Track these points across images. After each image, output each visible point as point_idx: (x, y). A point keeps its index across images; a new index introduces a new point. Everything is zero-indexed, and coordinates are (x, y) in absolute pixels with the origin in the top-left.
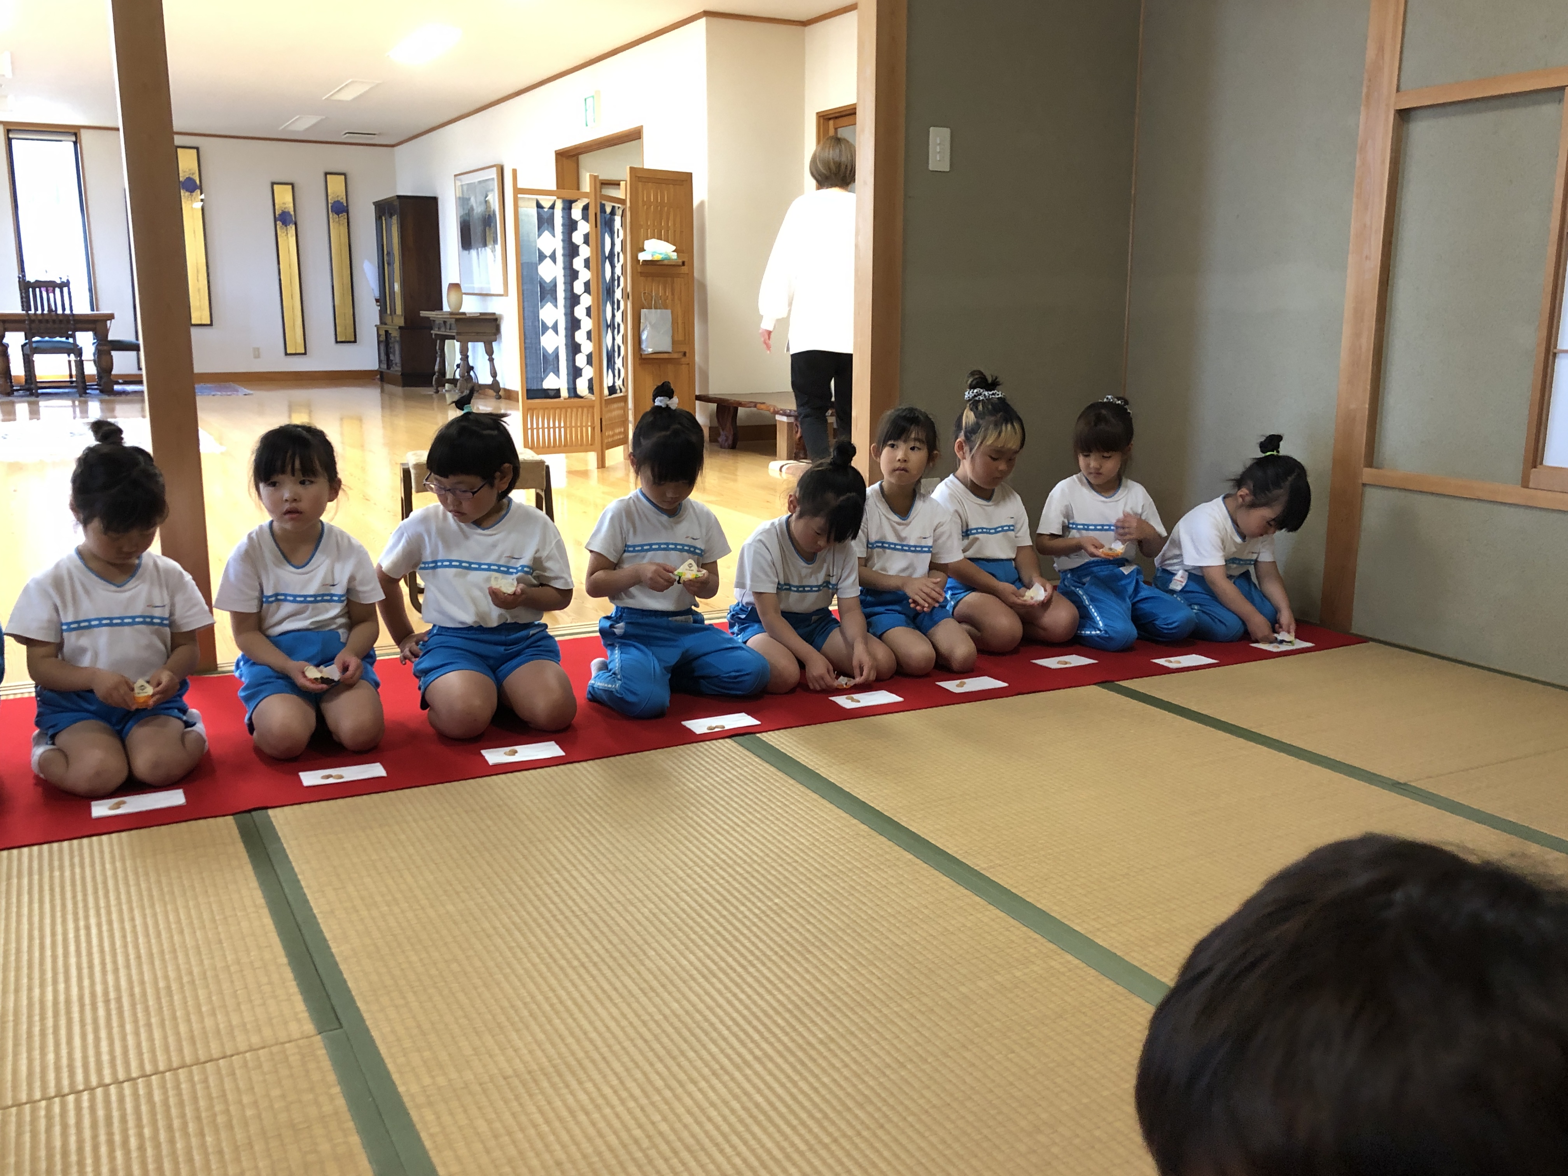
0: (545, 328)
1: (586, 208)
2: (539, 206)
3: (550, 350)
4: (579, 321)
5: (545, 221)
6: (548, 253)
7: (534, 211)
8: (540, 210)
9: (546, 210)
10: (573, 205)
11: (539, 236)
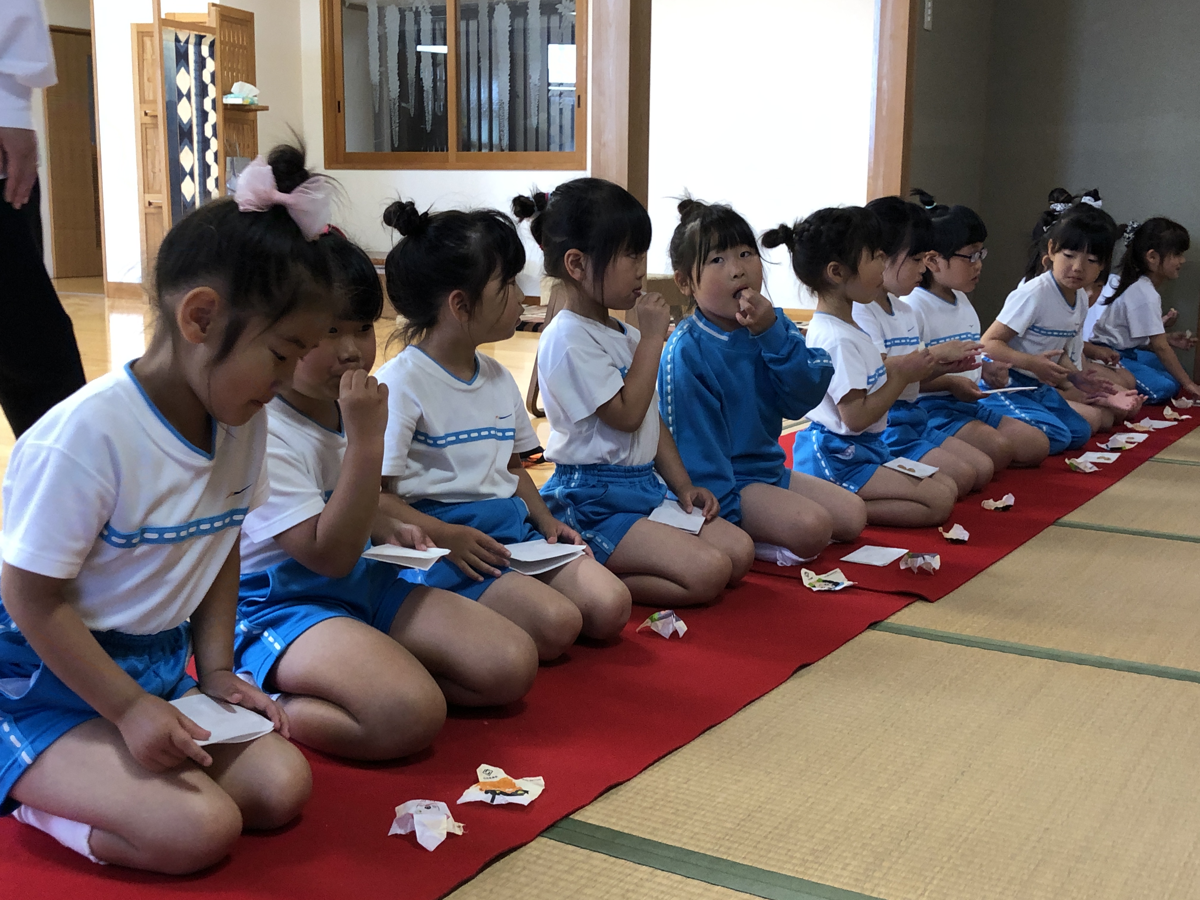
0: (185, 174)
1: (212, 45)
2: (177, 40)
3: (188, 199)
4: (209, 167)
5: (182, 57)
6: (184, 91)
7: (173, 45)
8: (178, 43)
9: (182, 44)
10: (203, 40)
11: (178, 71)
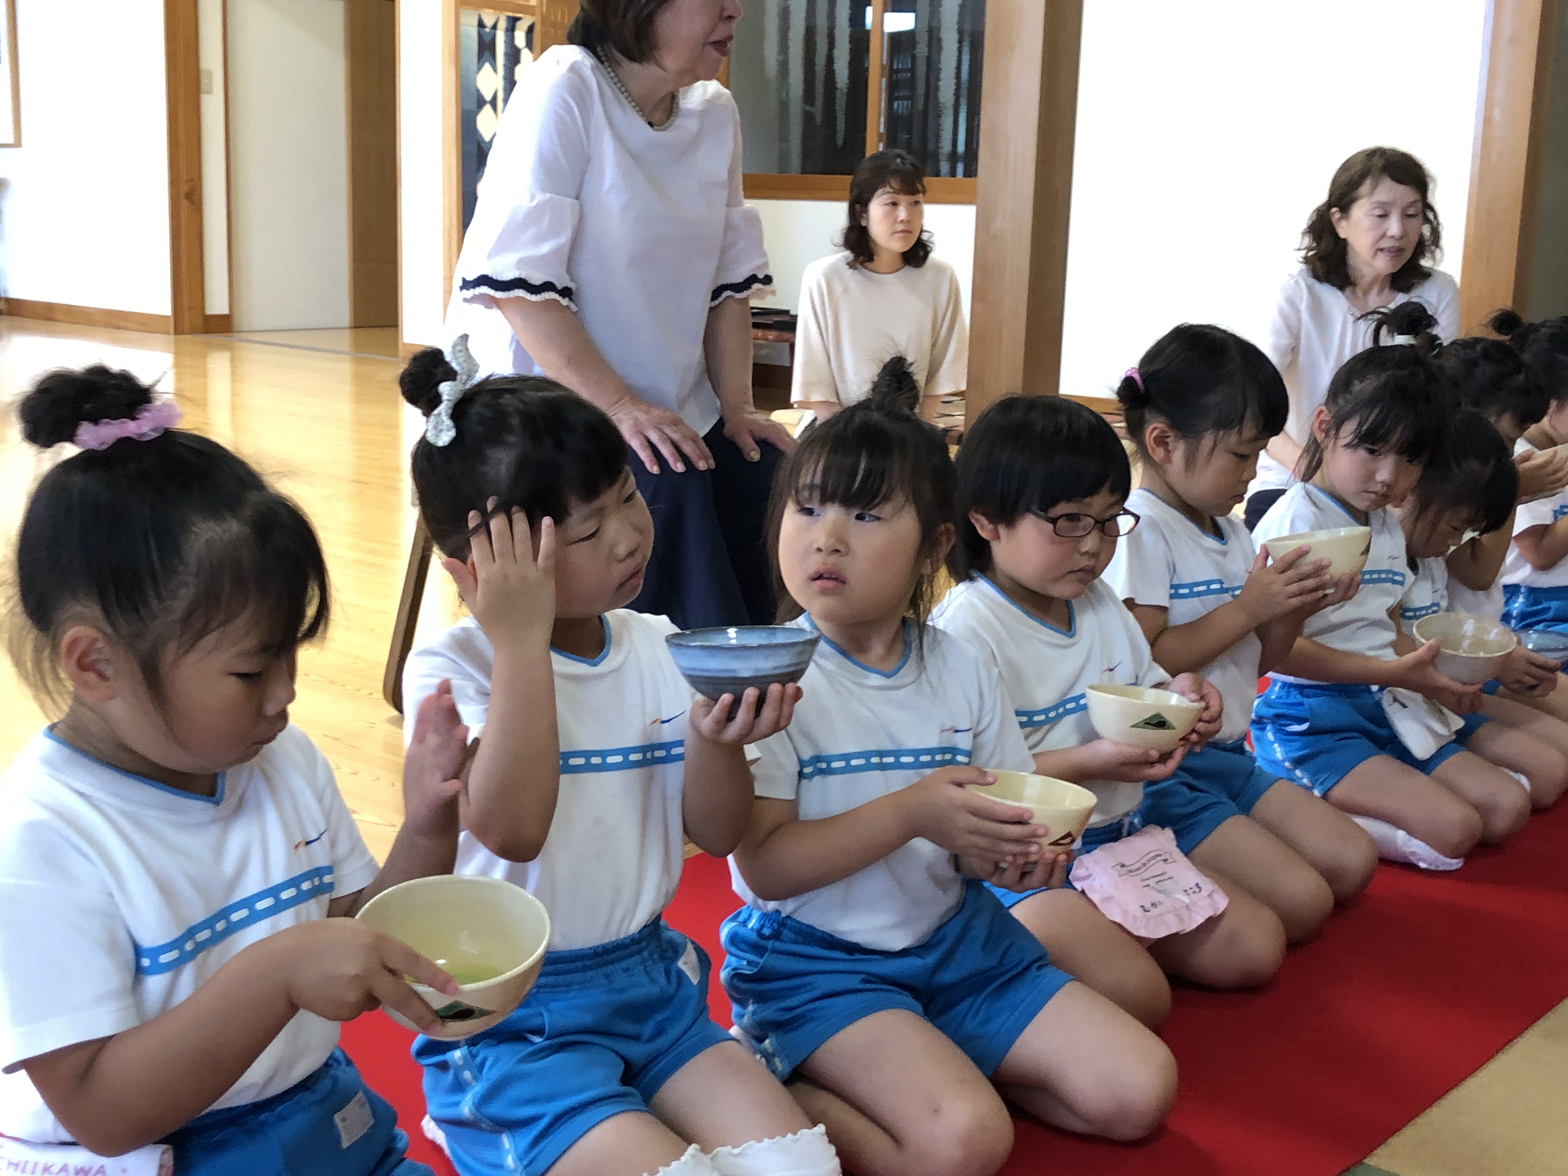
1: (530, 30)
2: (481, 25)
5: (486, 49)
6: (488, 97)
7: (474, 31)
8: (481, 29)
9: (487, 30)
10: (518, 24)
11: (480, 68)
